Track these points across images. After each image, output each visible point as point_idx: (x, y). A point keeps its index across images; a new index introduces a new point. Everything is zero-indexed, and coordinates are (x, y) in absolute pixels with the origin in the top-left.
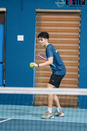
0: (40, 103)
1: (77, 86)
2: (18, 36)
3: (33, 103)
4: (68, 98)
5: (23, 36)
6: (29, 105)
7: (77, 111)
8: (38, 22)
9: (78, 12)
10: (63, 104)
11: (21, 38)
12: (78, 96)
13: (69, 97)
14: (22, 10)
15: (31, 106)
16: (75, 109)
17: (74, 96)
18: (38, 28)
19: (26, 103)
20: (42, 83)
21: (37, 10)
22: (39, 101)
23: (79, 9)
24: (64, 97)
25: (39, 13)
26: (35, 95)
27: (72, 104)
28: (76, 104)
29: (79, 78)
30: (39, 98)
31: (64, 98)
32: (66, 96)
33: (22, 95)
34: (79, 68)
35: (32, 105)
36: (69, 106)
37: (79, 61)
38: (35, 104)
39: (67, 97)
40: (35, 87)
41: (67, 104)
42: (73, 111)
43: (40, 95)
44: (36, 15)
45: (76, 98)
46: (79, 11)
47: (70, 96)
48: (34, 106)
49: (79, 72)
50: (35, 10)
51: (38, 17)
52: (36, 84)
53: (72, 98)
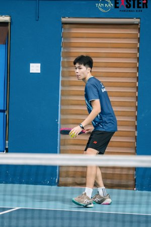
0: (70, 180)
1: (133, 151)
2: (31, 65)
3: (57, 181)
4: (117, 172)
5: (39, 65)
6: (50, 184)
7: (134, 195)
8: (66, 41)
9: (135, 23)
10: (109, 182)
11: (35, 68)
12: (135, 169)
13: (119, 170)
14: (37, 20)
15: (53, 187)
16: (130, 192)
17: (129, 168)
18: (66, 51)
19: (44, 181)
20: (72, 146)
21: (64, 20)
22: (67, 178)
23: (136, 18)
24: (111, 170)
25: (68, 25)
26: (60, 167)
27: (124, 182)
28: (132, 183)
29: (136, 136)
30: (67, 172)
31: (111, 172)
32: (114, 168)
33: (38, 167)
34: (136, 120)
35: (54, 185)
36: (119, 186)
37: (137, 107)
38: (60, 183)
39: (116, 170)
40: (60, 153)
41: (116, 182)
42: (126, 194)
43: (69, 166)
44: (62, 27)
45: (131, 172)
46: (136, 21)
47: (122, 168)
48: (58, 186)
49: (136, 126)
50: (60, 20)
51: (66, 31)
52: (62, 148)
53: (125, 172)
